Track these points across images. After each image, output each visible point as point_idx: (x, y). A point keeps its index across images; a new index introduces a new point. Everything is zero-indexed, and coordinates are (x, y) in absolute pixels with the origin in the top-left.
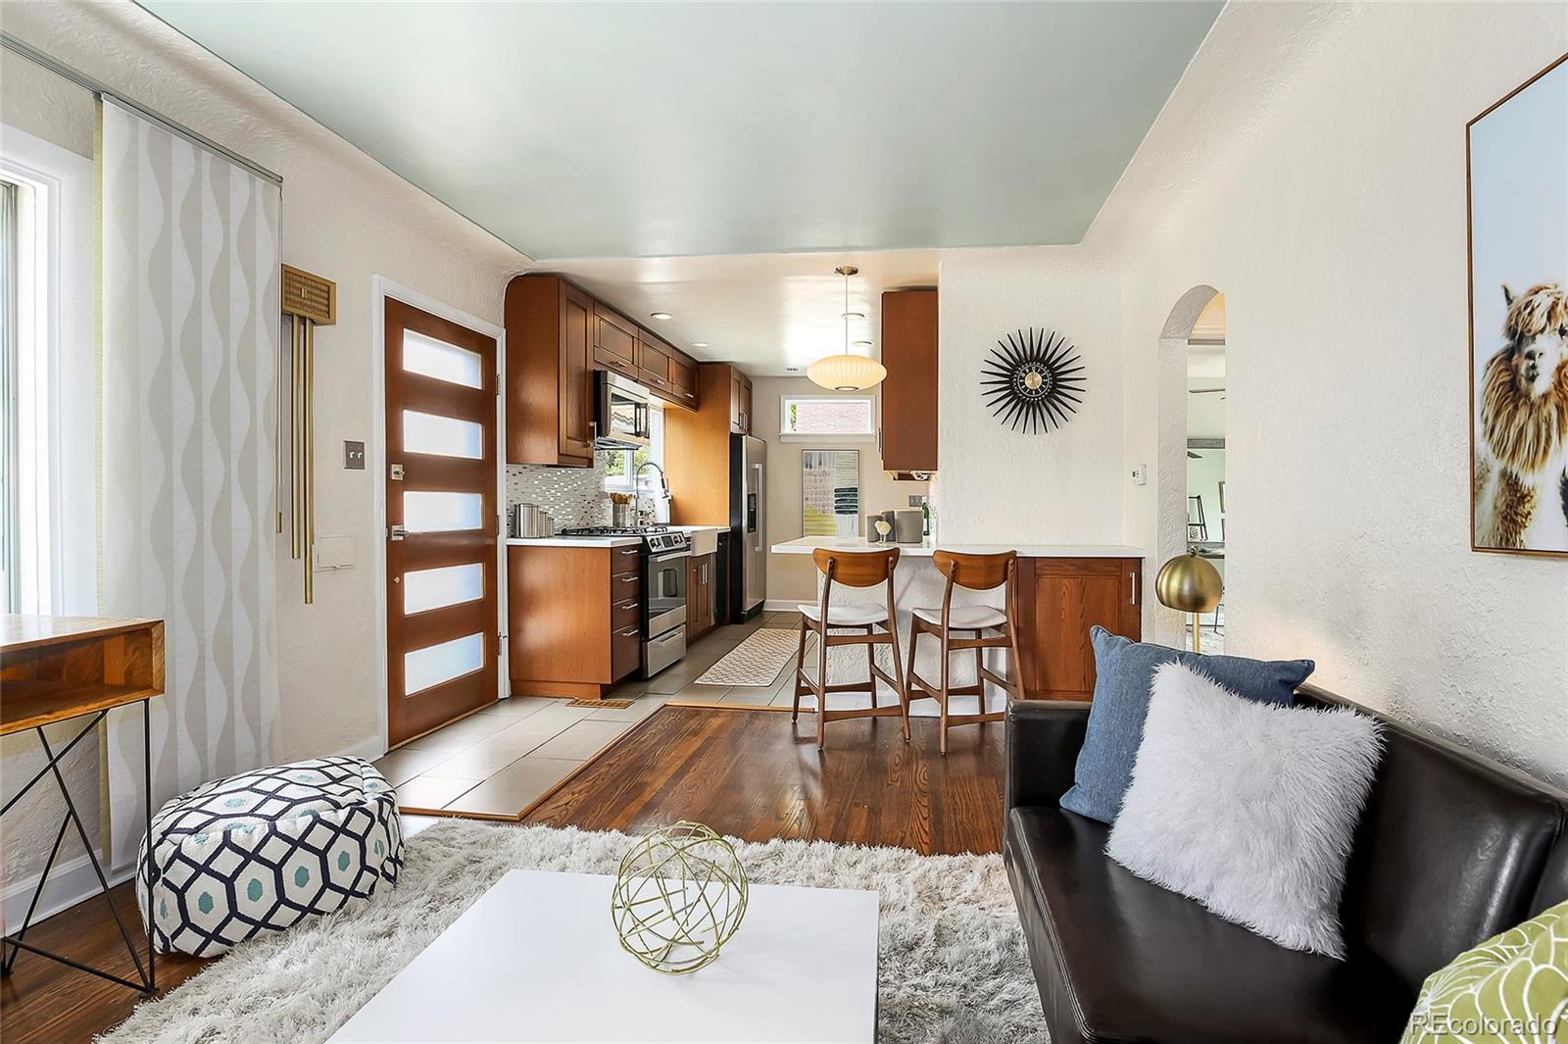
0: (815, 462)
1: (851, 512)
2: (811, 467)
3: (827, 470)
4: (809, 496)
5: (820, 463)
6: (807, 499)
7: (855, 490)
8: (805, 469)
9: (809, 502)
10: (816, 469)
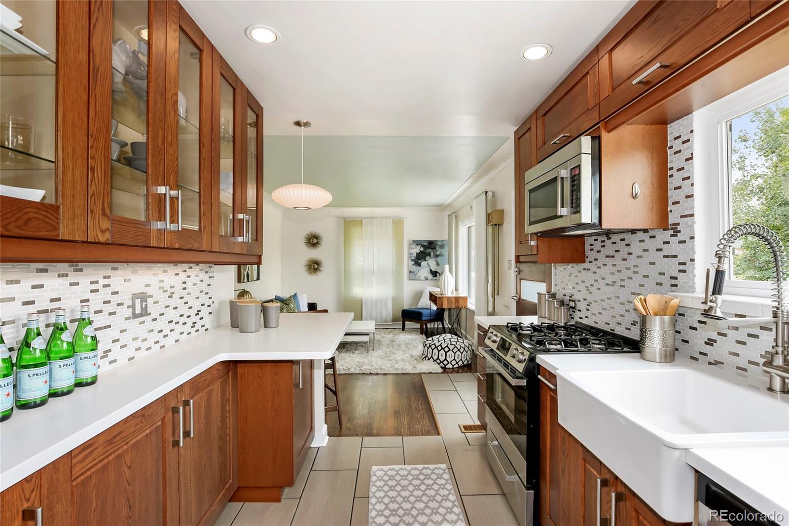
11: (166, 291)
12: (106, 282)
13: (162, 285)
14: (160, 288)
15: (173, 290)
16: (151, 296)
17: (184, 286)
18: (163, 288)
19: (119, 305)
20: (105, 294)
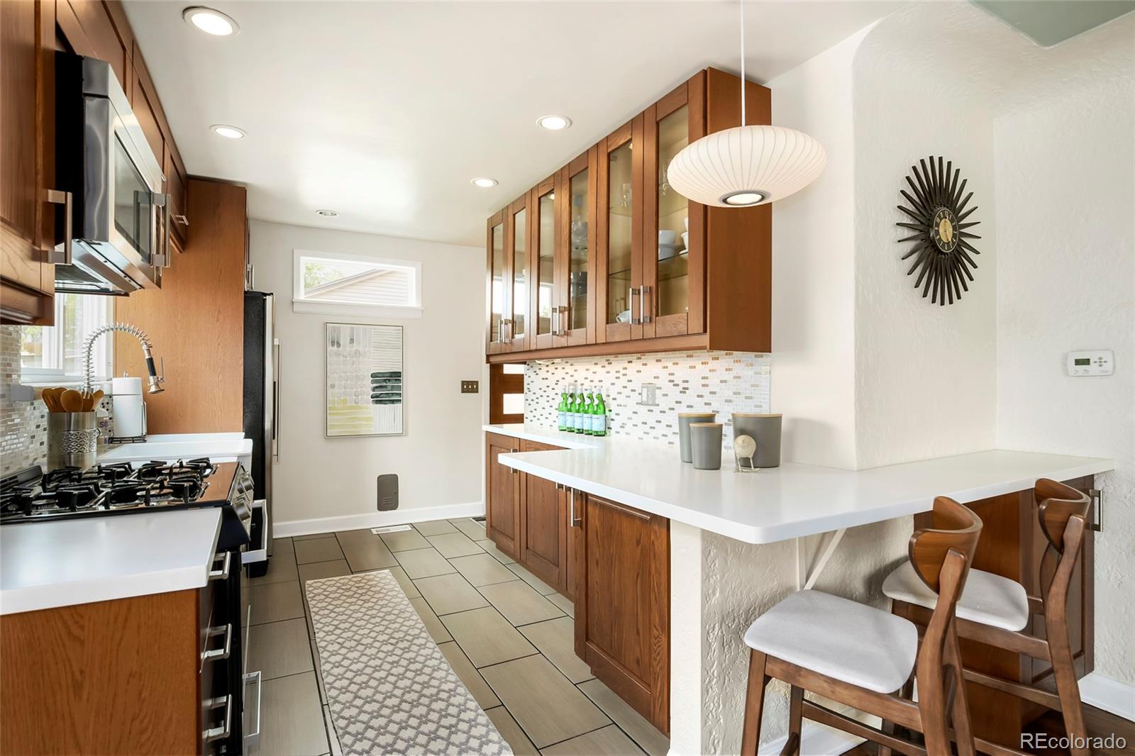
0: (344, 340)
1: (393, 402)
2: (339, 345)
3: (361, 349)
4: (337, 383)
5: (352, 340)
6: (333, 386)
7: (400, 373)
8: (330, 348)
9: (336, 390)
10: (346, 347)
11: (678, 385)
12: (624, 372)
13: (672, 378)
14: (670, 381)
15: (686, 385)
16: (660, 388)
17: (704, 382)
18: (673, 381)
19: (632, 390)
20: (623, 381)
